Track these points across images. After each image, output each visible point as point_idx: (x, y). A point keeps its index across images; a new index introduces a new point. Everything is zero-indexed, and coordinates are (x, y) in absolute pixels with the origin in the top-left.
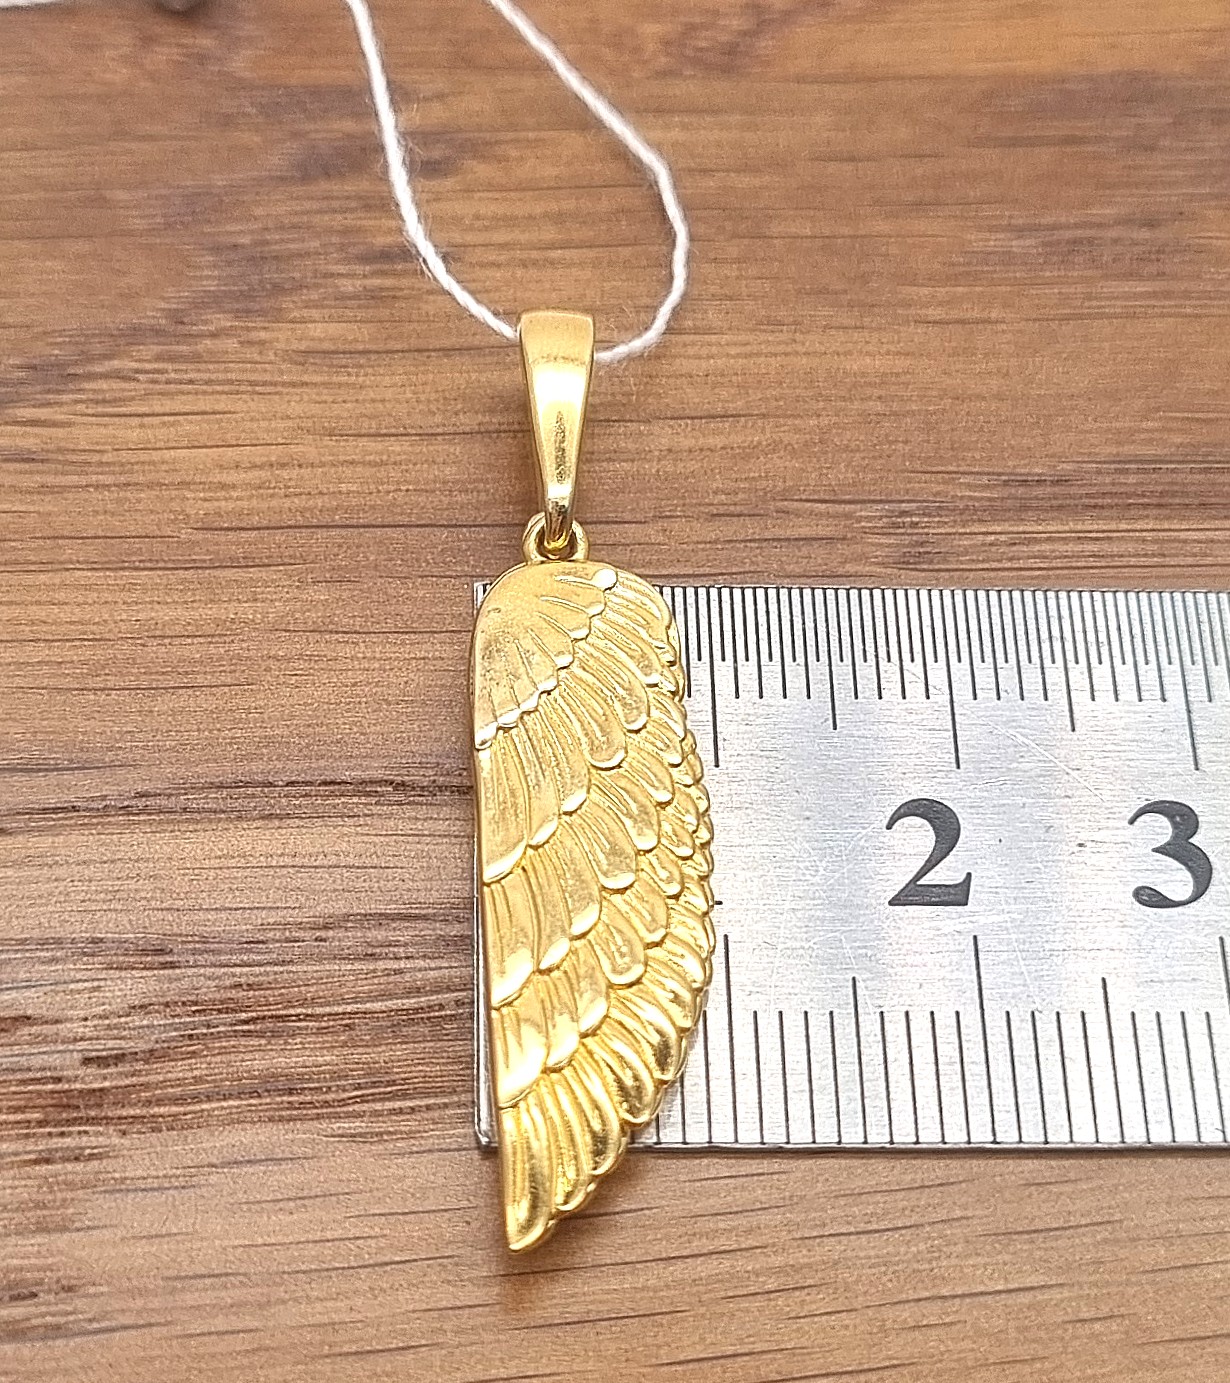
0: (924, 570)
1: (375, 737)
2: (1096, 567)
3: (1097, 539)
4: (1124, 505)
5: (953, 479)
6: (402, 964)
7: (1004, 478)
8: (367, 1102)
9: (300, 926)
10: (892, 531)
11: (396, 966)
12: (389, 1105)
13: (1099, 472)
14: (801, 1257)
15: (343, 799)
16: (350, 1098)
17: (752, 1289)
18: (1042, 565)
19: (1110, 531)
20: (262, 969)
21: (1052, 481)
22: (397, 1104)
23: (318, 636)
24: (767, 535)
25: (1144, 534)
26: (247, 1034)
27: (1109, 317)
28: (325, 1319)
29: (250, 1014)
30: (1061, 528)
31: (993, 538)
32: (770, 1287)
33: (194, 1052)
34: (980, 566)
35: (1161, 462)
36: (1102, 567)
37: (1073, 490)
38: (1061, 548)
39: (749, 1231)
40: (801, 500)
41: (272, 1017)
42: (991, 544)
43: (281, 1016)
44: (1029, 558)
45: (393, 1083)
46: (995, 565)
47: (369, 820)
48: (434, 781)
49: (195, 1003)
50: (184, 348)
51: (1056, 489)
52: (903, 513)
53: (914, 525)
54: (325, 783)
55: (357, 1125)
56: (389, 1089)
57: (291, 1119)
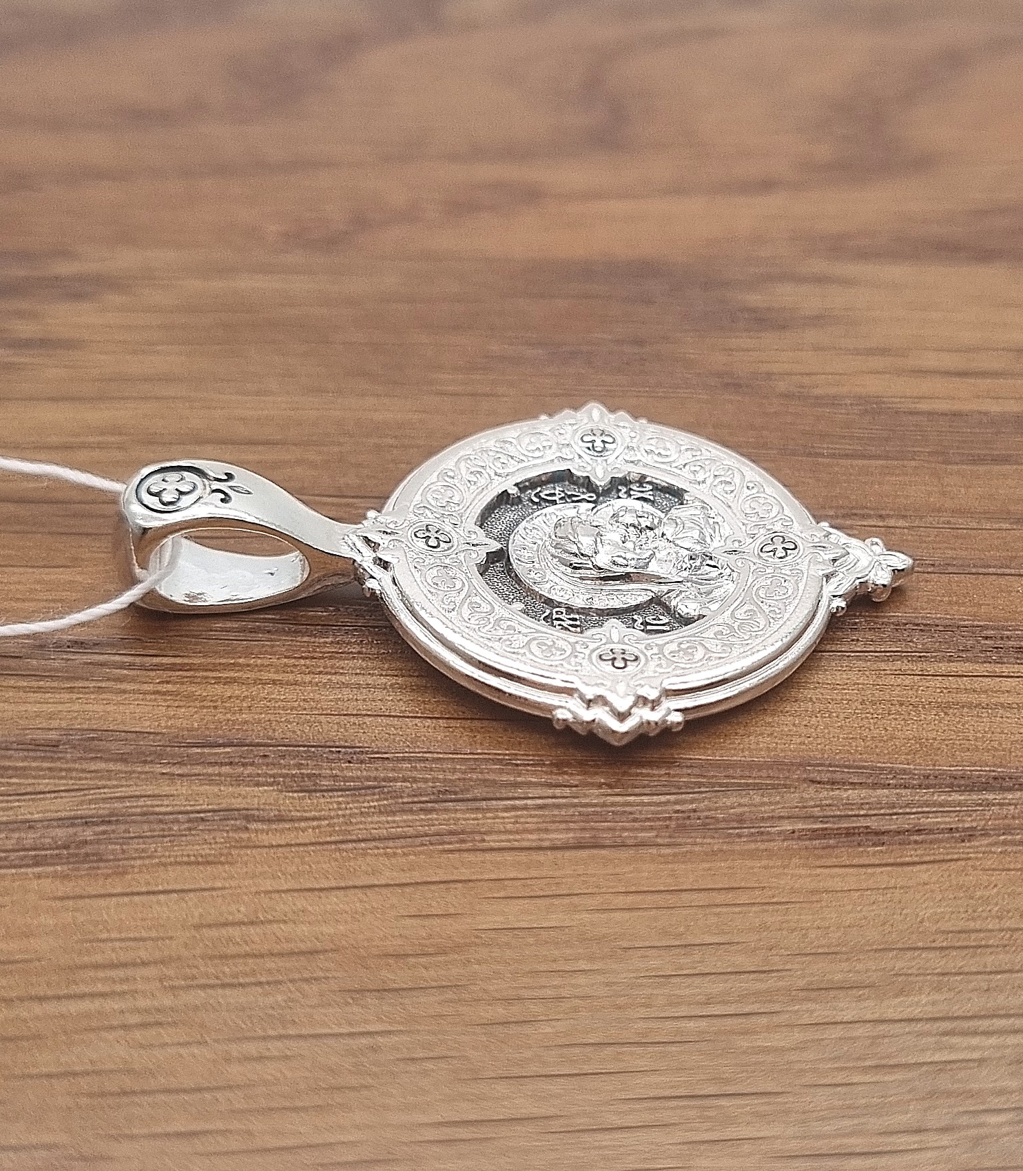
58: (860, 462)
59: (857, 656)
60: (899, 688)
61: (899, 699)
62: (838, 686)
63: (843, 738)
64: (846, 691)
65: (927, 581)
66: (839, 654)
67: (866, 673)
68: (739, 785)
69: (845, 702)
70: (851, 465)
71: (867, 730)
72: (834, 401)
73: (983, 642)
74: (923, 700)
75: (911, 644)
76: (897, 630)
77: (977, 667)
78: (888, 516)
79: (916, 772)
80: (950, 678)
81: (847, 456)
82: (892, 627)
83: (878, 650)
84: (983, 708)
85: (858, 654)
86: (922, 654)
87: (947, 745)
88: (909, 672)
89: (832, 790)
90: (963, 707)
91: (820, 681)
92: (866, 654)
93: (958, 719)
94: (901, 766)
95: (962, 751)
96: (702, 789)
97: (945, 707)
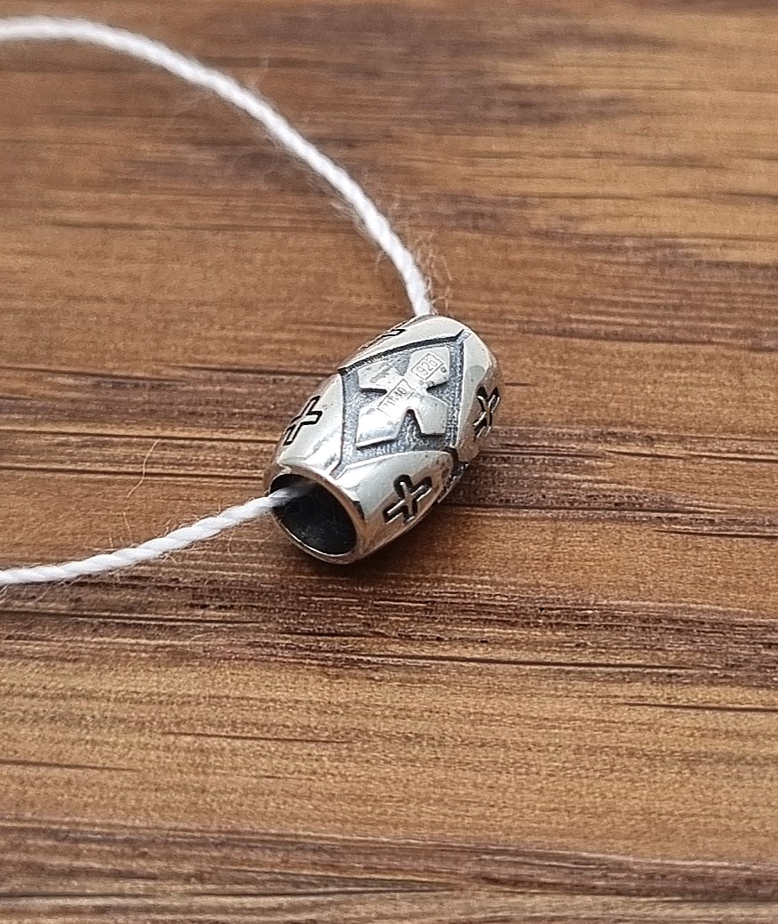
3: (183, 446)
58: (632, 347)
59: (580, 672)
60: (631, 728)
61: (629, 745)
62: (545, 722)
63: (542, 810)
64: (557, 731)
65: (698, 548)
66: (556, 668)
67: (590, 701)
68: (382, 882)
69: (552, 749)
70: (620, 353)
71: (577, 797)
72: (611, 245)
73: (763, 652)
74: (664, 748)
75: (660, 653)
76: (644, 628)
77: (748, 694)
78: (660, 438)
79: (635, 867)
80: (707, 712)
81: (615, 337)
82: (638, 623)
83: (612, 662)
84: (747, 764)
85: (582, 668)
86: (673, 671)
87: (687, 824)
88: (650, 701)
89: (513, 894)
90: (718, 762)
91: (522, 714)
92: (594, 669)
93: (707, 781)
94: (615, 857)
95: (707, 834)
96: (331, 889)
97: (691, 761)
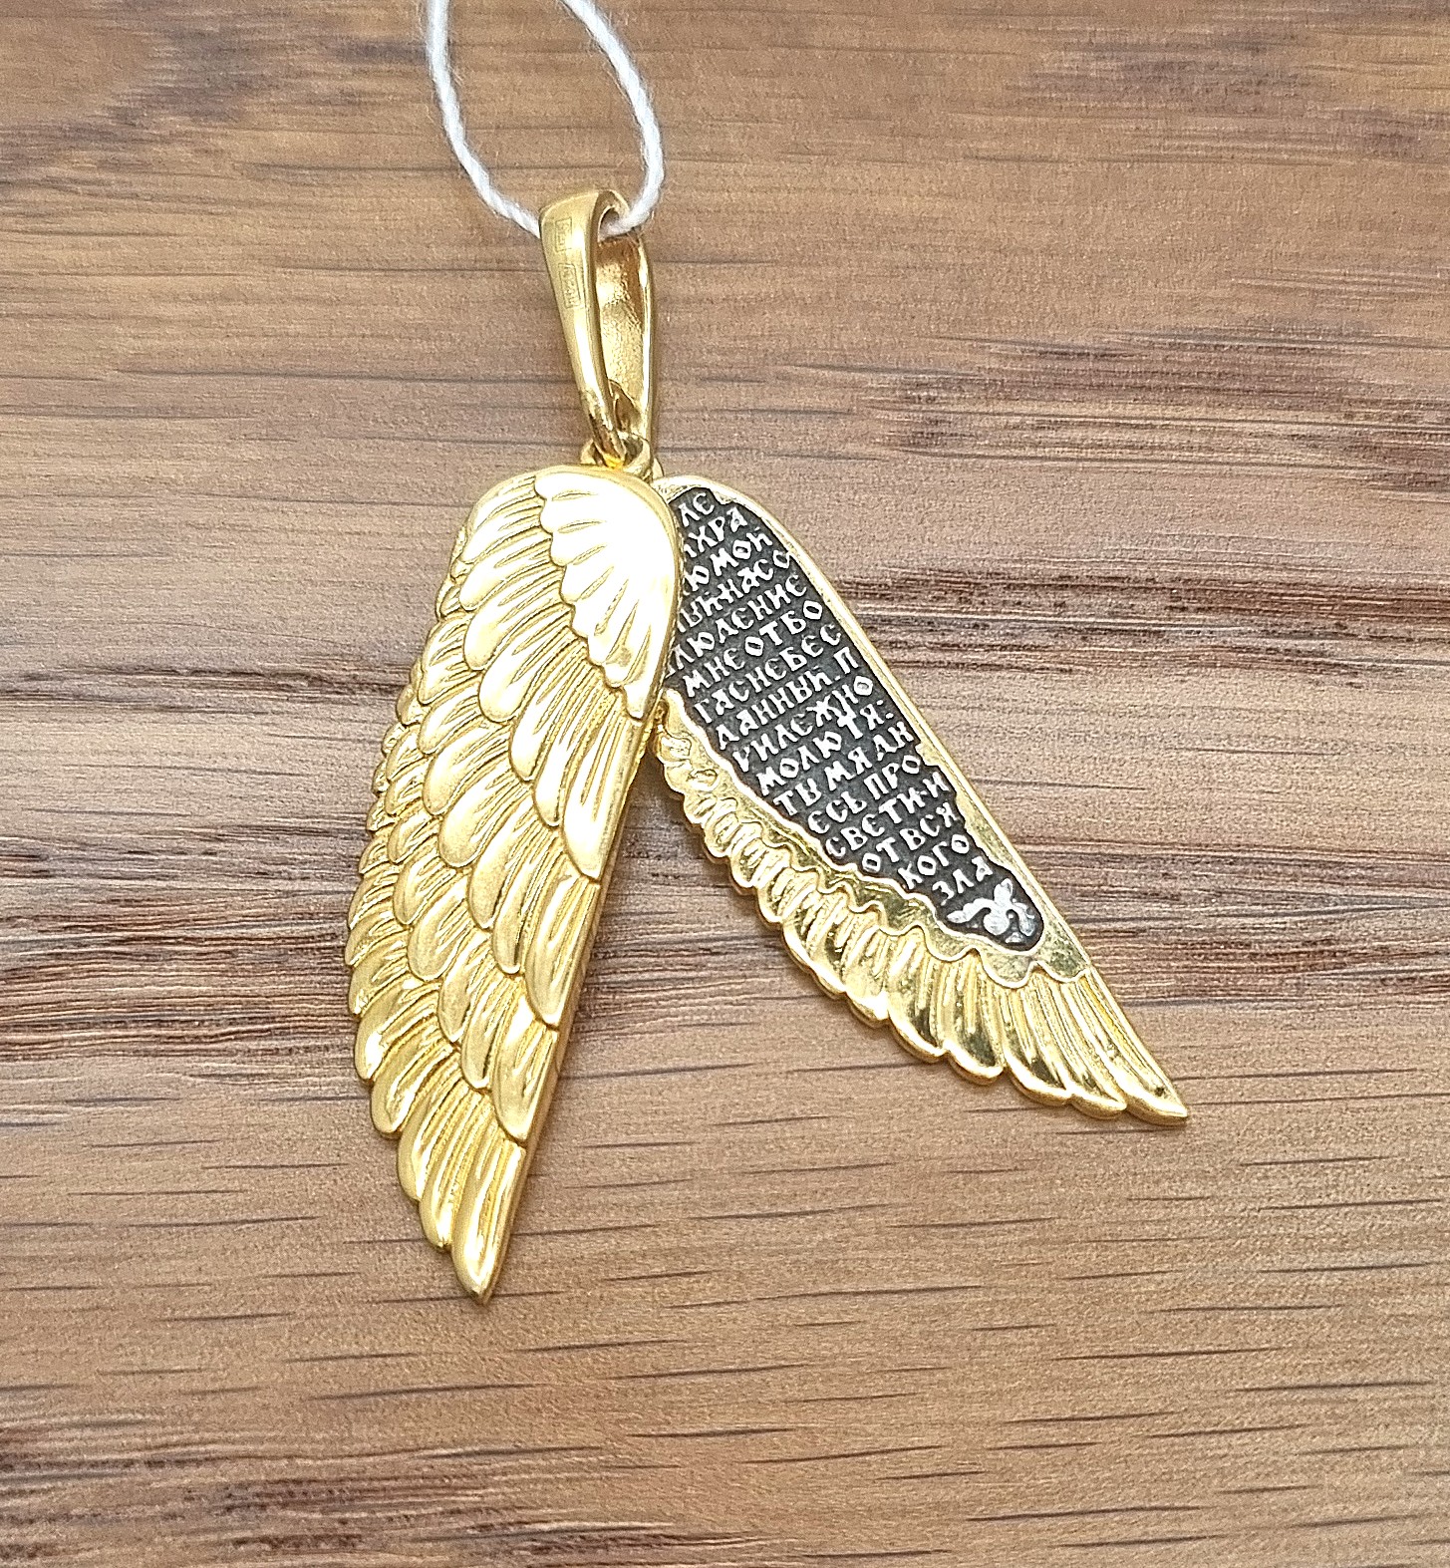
0: (934, 455)
1: (295, 623)
2: (1131, 461)
4: (1173, 387)
5: (983, 347)
6: (297, 885)
7: (1039, 348)
8: (242, 1039)
9: (188, 835)
10: (905, 406)
11: (290, 888)
12: (265, 1044)
13: (1151, 346)
14: (695, 1239)
15: (252, 694)
16: (223, 1035)
17: (636, 1272)
18: (1070, 455)
19: (1154, 418)
20: (144, 883)
21: (1096, 356)
22: (274, 1044)
23: (244, 502)
24: (763, 404)
25: (1193, 423)
26: (120, 955)
27: (1190, 159)
28: (170, 1280)
29: (126, 934)
30: (1098, 412)
31: (1018, 419)
32: (657, 1271)
33: (60, 974)
34: (999, 452)
35: (1225, 338)
36: (1138, 461)
37: (1120, 367)
38: (1094, 434)
39: (642, 1206)
40: (806, 365)
41: (147, 938)
42: (1016, 427)
43: (160, 938)
44: (1057, 445)
45: (272, 1019)
46: (1016, 452)
47: (278, 719)
48: (355, 677)
49: (67, 918)
50: (129, 156)
51: (1101, 366)
52: (919, 386)
53: (930, 400)
54: (234, 673)
55: (228, 1065)
56: (266, 1026)
57: (157, 1054)
